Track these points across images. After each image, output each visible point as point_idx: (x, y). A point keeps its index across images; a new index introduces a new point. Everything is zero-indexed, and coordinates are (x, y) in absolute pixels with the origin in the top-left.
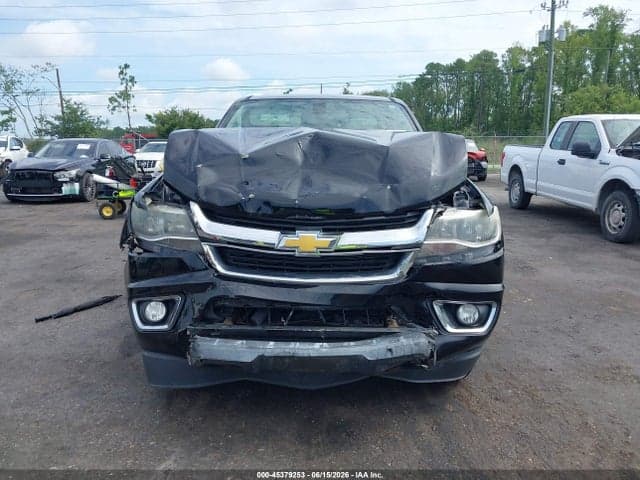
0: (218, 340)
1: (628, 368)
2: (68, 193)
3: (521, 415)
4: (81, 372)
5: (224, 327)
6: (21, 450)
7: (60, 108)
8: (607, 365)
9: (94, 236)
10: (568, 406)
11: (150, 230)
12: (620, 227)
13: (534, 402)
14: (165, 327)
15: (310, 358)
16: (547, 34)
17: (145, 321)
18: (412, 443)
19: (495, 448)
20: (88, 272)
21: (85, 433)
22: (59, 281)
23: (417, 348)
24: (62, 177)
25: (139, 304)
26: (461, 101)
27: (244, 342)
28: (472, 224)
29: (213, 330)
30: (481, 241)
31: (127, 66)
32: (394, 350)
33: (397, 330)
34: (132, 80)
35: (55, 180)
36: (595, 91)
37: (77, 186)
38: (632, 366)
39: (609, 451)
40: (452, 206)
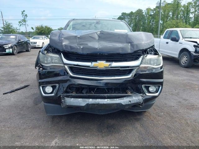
0: (72, 99)
1: (196, 105)
2: (8, 52)
3: (167, 121)
4: (21, 111)
5: (73, 95)
6: (4, 137)
7: (3, 24)
8: (190, 105)
9: (19, 66)
10: (181, 117)
11: (46, 62)
12: (185, 63)
13: (170, 117)
14: (53, 95)
15: (104, 104)
16: (159, 4)
17: (45, 93)
18: (135, 131)
19: (161, 131)
20: (18, 78)
21: (26, 131)
22: (9, 80)
23: (139, 100)
24: (6, 47)
25: (43, 87)
26: (132, 25)
27: (82, 99)
28: (154, 60)
29: (70, 95)
30: (156, 65)
31: (24, 11)
32: (131, 101)
33: (130, 95)
34: (26, 15)
35: (4, 48)
36: (174, 22)
37: (11, 50)
38: (197, 105)
39: (196, 131)
40: (148, 54)
